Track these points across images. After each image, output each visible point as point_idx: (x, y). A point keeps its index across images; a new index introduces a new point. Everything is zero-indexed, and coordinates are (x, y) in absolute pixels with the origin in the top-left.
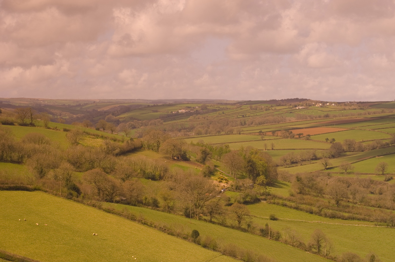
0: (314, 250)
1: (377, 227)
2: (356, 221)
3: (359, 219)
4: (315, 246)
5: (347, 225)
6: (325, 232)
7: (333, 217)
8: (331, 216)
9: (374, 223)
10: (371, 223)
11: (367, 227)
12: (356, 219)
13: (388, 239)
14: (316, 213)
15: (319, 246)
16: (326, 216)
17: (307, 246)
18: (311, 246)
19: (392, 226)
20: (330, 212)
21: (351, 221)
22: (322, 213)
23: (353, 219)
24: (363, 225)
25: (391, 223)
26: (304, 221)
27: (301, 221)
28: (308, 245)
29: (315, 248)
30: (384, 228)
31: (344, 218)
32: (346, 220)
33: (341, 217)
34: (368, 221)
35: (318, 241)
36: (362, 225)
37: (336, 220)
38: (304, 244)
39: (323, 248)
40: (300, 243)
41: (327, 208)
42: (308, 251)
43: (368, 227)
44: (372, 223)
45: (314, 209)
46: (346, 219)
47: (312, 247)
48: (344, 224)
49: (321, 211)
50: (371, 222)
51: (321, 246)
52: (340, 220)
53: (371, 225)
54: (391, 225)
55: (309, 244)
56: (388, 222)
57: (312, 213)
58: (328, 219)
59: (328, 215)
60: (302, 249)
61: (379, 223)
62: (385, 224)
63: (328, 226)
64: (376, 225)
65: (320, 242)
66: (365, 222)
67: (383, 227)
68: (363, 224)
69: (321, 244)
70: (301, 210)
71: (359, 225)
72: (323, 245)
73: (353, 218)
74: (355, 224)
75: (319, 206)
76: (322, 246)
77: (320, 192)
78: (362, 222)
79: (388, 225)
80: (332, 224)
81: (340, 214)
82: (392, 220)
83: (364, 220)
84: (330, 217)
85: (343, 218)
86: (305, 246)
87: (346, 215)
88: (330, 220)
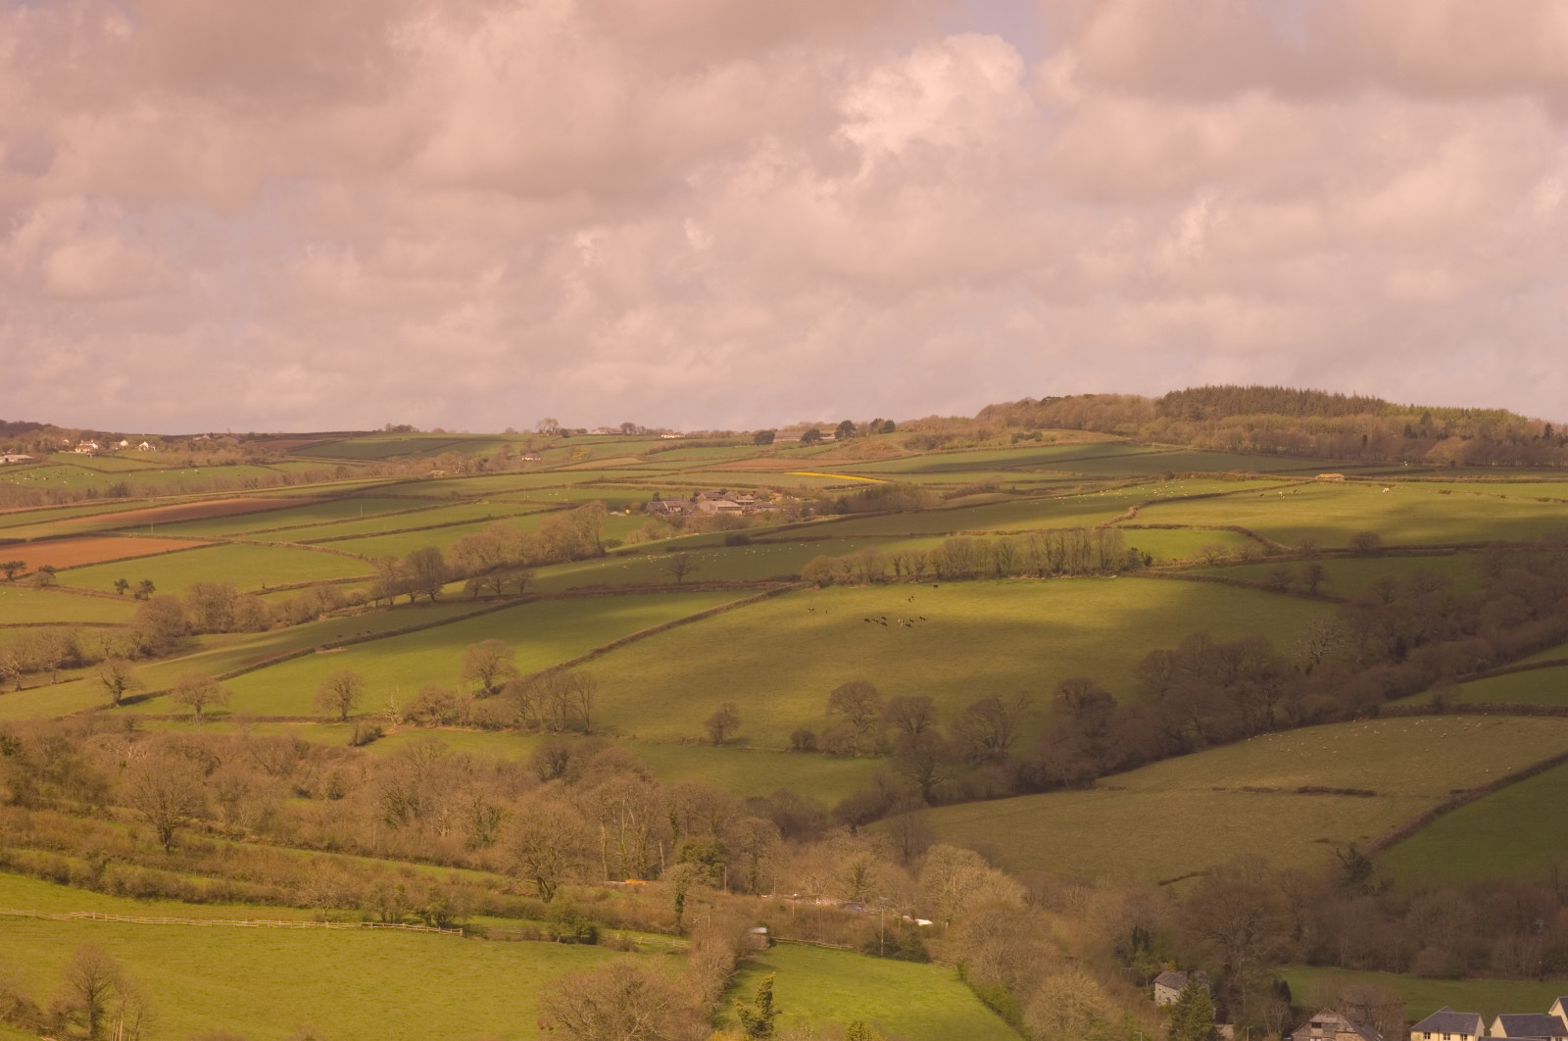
0: (75, 1029)
1: (324, 928)
2: (242, 908)
3: (252, 900)
4: (79, 1014)
5: (204, 923)
6: (118, 956)
7: (150, 895)
8: (142, 891)
9: (311, 913)
10: (301, 911)
11: (283, 927)
12: (239, 900)
13: (369, 974)
14: (81, 883)
15: (96, 1013)
16: (120, 890)
17: (48, 1013)
18: (64, 1012)
19: (384, 920)
20: (136, 873)
21: (223, 908)
22: (107, 878)
23: (230, 898)
24: (269, 923)
25: (377, 911)
26: (32, 913)
27: (21, 913)
28: (50, 1010)
29: (78, 1022)
30: (352, 929)
31: (192, 898)
32: (200, 906)
33: (183, 893)
34: (289, 906)
35: (91, 992)
36: (263, 922)
37: (163, 904)
38: (34, 1006)
39: (111, 1021)
40: (20, 1004)
41: (128, 857)
42: (52, 1034)
43: (288, 928)
44: (303, 912)
45: (75, 864)
46: (201, 901)
47: (68, 1016)
48: (194, 918)
49: (100, 870)
50: (301, 907)
51: (101, 1011)
52: (179, 905)
53: (302, 921)
54: (378, 917)
55: (56, 1005)
56: (366, 904)
57: (63, 880)
58: (130, 901)
59: (128, 886)
60: (28, 1027)
61: (330, 912)
62: (357, 914)
63: (129, 930)
64: (319, 919)
65: (98, 996)
66: (277, 910)
67: (347, 925)
68: (269, 920)
69: (104, 1005)
70: (21, 870)
71: (252, 920)
72: (111, 1006)
73: (227, 896)
74: (239, 918)
75: (91, 851)
76: (106, 1010)
77: (97, 795)
78: (264, 910)
79: (365, 920)
80: (145, 920)
81: (177, 881)
82: (381, 900)
83: (272, 900)
84: (140, 896)
85: (189, 896)
86: (39, 1014)
87: (202, 883)
88: (139, 905)
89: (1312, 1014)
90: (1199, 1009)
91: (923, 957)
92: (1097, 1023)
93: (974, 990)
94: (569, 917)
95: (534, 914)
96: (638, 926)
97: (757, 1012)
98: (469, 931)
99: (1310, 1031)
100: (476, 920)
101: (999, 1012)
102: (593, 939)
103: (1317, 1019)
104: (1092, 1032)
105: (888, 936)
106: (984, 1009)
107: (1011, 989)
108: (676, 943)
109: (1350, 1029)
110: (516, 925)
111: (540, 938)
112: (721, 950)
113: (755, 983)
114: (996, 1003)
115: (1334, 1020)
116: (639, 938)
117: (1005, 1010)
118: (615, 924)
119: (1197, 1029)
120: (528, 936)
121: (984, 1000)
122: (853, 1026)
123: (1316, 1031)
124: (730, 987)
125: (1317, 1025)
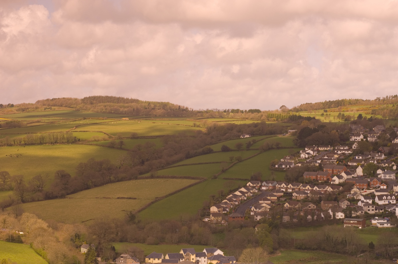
89: (121, 254)
90: (92, 254)
91: (21, 242)
92: (66, 258)
93: (34, 250)
99: (120, 258)
101: (41, 256)
103: (122, 255)
104: (65, 260)
105: (12, 236)
106: (37, 255)
107: (44, 250)
109: (130, 258)
114: (40, 253)
115: (126, 256)
117: (42, 255)
119: (92, 259)
121: (37, 253)
122: (3, 260)
123: (122, 259)
125: (122, 257)
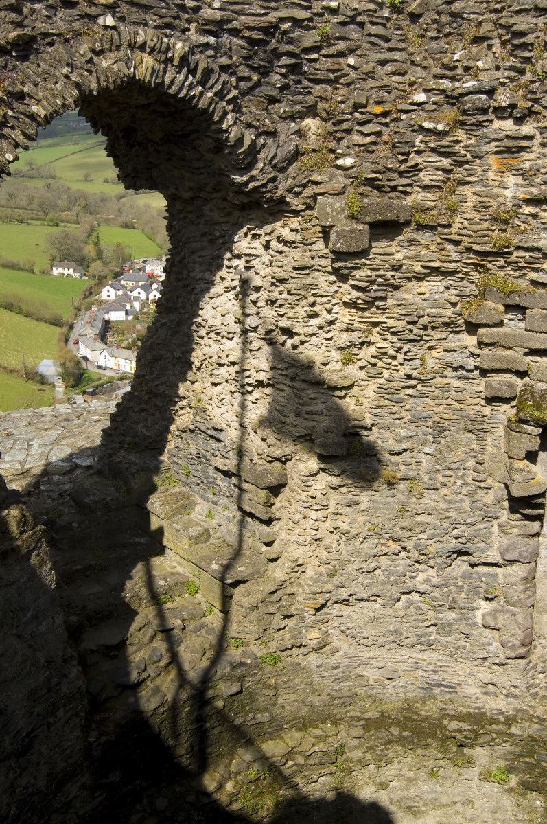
91: (134, 228)
93: (145, 235)
94: (51, 220)
95: (43, 220)
96: (68, 222)
97: (96, 240)
98: (28, 224)
100: (29, 221)
102: (57, 225)
105: (126, 223)
106: (148, 239)
108: (77, 226)
110: (39, 223)
111: (44, 225)
112: (87, 227)
113: (95, 234)
116: (68, 225)
118: (62, 222)
120: (42, 225)
121: (148, 237)
124: (90, 235)
